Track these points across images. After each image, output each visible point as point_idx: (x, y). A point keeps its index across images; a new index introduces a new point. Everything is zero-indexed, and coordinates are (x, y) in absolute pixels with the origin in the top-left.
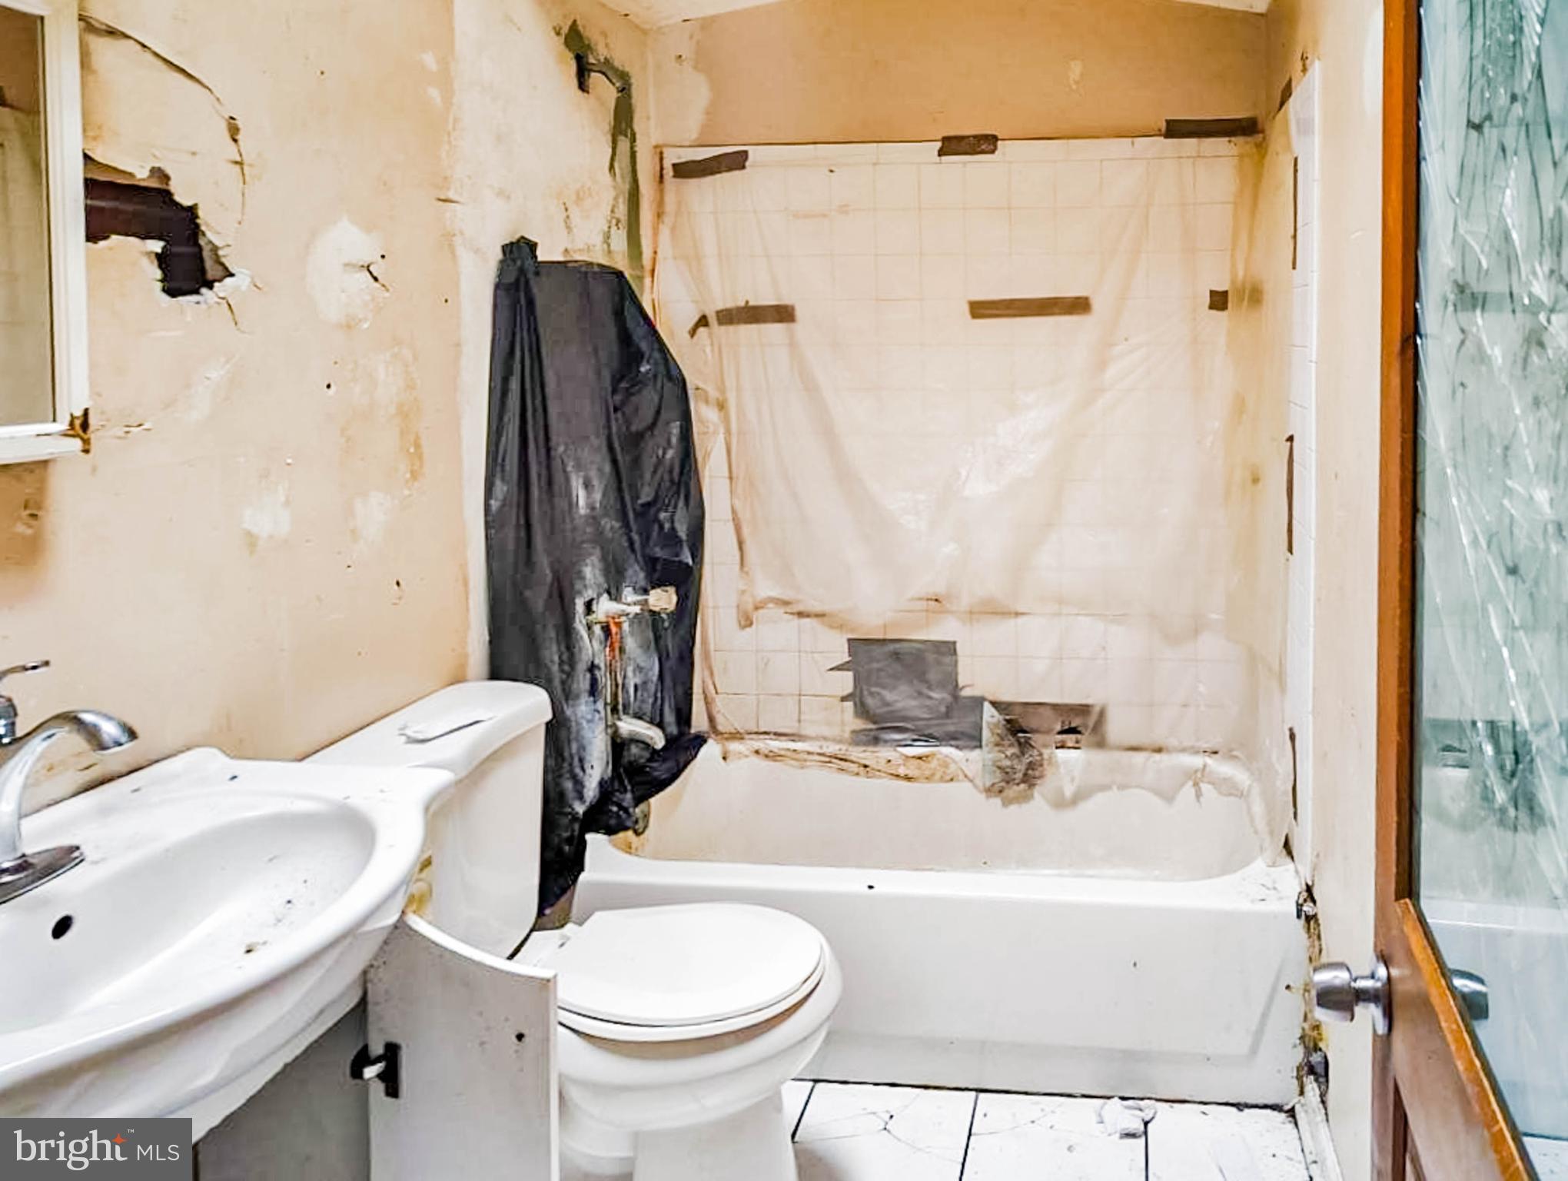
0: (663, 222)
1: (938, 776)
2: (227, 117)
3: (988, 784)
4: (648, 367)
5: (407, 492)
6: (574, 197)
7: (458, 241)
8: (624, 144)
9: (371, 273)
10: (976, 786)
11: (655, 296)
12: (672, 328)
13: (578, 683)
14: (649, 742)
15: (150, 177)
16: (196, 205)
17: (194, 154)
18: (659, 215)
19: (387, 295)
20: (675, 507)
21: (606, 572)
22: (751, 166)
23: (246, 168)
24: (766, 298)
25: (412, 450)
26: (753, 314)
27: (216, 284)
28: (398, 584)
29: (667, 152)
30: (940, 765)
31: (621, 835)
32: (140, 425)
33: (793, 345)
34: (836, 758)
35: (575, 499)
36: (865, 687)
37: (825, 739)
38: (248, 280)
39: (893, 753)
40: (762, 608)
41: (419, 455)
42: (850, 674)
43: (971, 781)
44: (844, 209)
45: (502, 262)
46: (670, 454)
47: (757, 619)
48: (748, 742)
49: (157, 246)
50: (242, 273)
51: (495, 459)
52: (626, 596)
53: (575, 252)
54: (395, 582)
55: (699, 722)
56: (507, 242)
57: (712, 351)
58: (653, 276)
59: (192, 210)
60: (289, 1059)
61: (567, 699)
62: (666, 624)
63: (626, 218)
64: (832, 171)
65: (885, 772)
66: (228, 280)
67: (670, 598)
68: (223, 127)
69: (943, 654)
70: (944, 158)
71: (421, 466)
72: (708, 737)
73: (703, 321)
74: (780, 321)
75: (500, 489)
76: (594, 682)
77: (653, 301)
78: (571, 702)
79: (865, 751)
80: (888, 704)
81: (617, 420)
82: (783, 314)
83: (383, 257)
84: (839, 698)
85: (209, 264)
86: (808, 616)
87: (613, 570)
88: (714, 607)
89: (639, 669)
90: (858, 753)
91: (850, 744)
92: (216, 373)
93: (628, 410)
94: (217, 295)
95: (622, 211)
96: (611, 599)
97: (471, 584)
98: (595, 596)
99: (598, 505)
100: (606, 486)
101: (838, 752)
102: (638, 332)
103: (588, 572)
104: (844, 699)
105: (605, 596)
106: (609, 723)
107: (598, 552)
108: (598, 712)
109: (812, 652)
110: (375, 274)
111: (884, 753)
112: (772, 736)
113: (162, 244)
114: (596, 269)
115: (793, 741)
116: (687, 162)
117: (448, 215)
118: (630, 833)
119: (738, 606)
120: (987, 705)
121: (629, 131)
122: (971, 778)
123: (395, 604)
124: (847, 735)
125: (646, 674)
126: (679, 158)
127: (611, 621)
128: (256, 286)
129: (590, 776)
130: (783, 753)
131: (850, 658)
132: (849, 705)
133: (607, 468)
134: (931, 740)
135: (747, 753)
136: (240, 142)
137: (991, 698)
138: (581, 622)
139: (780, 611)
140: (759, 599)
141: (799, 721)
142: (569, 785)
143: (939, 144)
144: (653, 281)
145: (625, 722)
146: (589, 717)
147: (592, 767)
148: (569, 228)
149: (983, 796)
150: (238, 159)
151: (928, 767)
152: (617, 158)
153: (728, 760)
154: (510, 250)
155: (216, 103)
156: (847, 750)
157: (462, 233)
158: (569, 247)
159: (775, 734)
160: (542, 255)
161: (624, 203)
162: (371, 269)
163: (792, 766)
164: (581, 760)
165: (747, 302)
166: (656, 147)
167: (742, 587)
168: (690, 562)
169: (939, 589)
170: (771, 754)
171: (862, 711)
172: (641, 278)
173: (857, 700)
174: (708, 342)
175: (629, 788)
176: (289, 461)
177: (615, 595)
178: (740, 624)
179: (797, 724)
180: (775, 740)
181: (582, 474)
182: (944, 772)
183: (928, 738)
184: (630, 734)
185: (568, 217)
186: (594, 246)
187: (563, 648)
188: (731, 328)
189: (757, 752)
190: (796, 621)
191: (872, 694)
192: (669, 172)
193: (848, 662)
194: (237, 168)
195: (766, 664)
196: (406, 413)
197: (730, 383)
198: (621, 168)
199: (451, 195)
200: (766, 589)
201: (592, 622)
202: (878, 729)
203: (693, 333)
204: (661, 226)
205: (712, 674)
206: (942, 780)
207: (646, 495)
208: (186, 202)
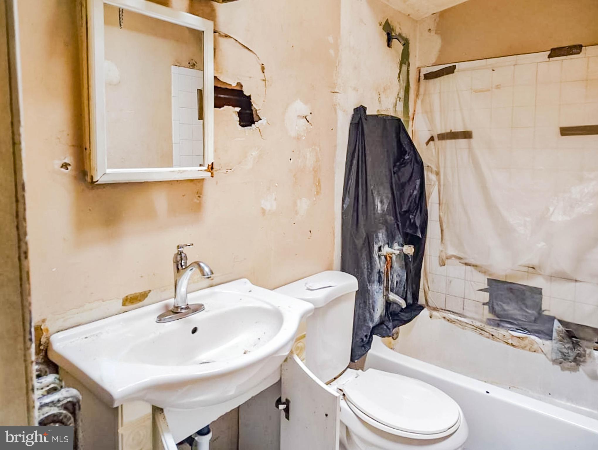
0: (418, 98)
1: (528, 348)
2: (261, 63)
3: (554, 358)
4: (408, 157)
5: (314, 199)
6: (382, 90)
7: (338, 107)
8: (404, 68)
9: (306, 119)
10: (547, 358)
11: (413, 129)
12: (419, 142)
13: (374, 277)
14: (401, 305)
15: (236, 86)
16: (250, 95)
17: (250, 77)
18: (417, 96)
19: (311, 127)
20: (416, 214)
21: (388, 236)
22: (456, 72)
23: (266, 82)
24: (459, 128)
25: (317, 184)
26: (453, 135)
27: (256, 123)
28: (310, 231)
29: (422, 70)
30: (529, 343)
31: (386, 338)
32: (231, 169)
33: (470, 148)
34: (479, 328)
35: (376, 207)
36: (494, 301)
37: (474, 319)
38: (266, 121)
39: (506, 333)
40: (449, 259)
41: (319, 185)
42: (488, 294)
43: (545, 355)
44: (498, 87)
45: (353, 115)
46: (415, 192)
47: (447, 263)
48: (442, 313)
49: (238, 109)
50: (264, 119)
51: (347, 189)
52: (395, 246)
53: (382, 111)
54: (309, 231)
55: (421, 300)
56: (356, 107)
57: (435, 151)
58: (413, 121)
59: (249, 97)
60: (254, 395)
61: (369, 282)
62: (410, 260)
63: (403, 97)
64: (493, 70)
65: (501, 340)
66: (260, 121)
67: (411, 250)
68: (260, 67)
69: (536, 293)
70: (551, 59)
71: (320, 189)
72: (425, 307)
73: (432, 139)
74: (465, 138)
75: (347, 200)
76: (380, 277)
77: (413, 130)
78: (371, 284)
79: (493, 329)
80: (505, 310)
81: (394, 176)
82: (467, 135)
83: (311, 113)
84: (482, 303)
85: (255, 116)
86: (470, 265)
87: (390, 236)
88: (430, 255)
89: (399, 275)
90: (488, 328)
91: (485, 324)
92: (255, 153)
93: (400, 174)
94: (256, 126)
95: (402, 95)
96: (389, 247)
97: (336, 235)
98: (383, 245)
99: (385, 210)
100: (389, 203)
101: (480, 326)
102: (405, 143)
103: (380, 235)
104: (484, 304)
105: (387, 245)
106: (385, 294)
107: (385, 228)
108: (381, 289)
109: (471, 281)
110: (308, 120)
111: (502, 332)
112: (451, 313)
113: (240, 109)
114: (390, 118)
115: (460, 317)
116: (430, 73)
117: (335, 97)
118: (391, 338)
119: (439, 257)
120: (556, 321)
121: (407, 62)
122: (545, 353)
123: (309, 239)
124: (485, 320)
125: (401, 278)
126: (427, 71)
127: (387, 255)
128: (268, 123)
129: (377, 313)
130: (455, 320)
131: (488, 287)
132: (487, 307)
133: (390, 196)
134: (526, 331)
135: (440, 317)
136: (265, 73)
137: (559, 318)
138: (376, 254)
139: (458, 261)
140: (448, 255)
141: (463, 309)
142: (368, 315)
143: (549, 53)
144: (413, 123)
145: (391, 295)
146: (377, 291)
147: (377, 310)
148: (380, 102)
149: (551, 363)
150: (264, 79)
151: (523, 343)
152: (401, 73)
153: (432, 318)
154: (356, 110)
155: (257, 59)
156: (484, 326)
157: (339, 104)
158: (379, 109)
159: (453, 312)
160: (368, 113)
161: (403, 91)
162: (307, 117)
163: (459, 327)
164: (373, 307)
165: (451, 130)
166: (418, 68)
167: (441, 249)
168: (420, 236)
169: (535, 262)
170: (450, 320)
171: (492, 310)
172: (408, 121)
173: (490, 305)
174: (434, 147)
175: (391, 320)
176: (277, 185)
177: (390, 246)
178: (440, 264)
179: (462, 310)
180: (452, 314)
181: (380, 197)
182: (531, 347)
183: (524, 329)
184: (393, 300)
185: (380, 97)
186: (390, 109)
187: (369, 263)
188: (443, 141)
189: (444, 318)
190: (464, 267)
191: (497, 304)
192: (422, 77)
193: (487, 288)
194: (264, 82)
195: (450, 282)
196: (316, 171)
197: (442, 165)
198: (402, 78)
199: (336, 90)
200: (451, 252)
201: (380, 254)
202: (499, 320)
203: (427, 143)
204: (418, 100)
205: (427, 282)
206: (530, 350)
207: (405, 208)
208: (247, 94)
